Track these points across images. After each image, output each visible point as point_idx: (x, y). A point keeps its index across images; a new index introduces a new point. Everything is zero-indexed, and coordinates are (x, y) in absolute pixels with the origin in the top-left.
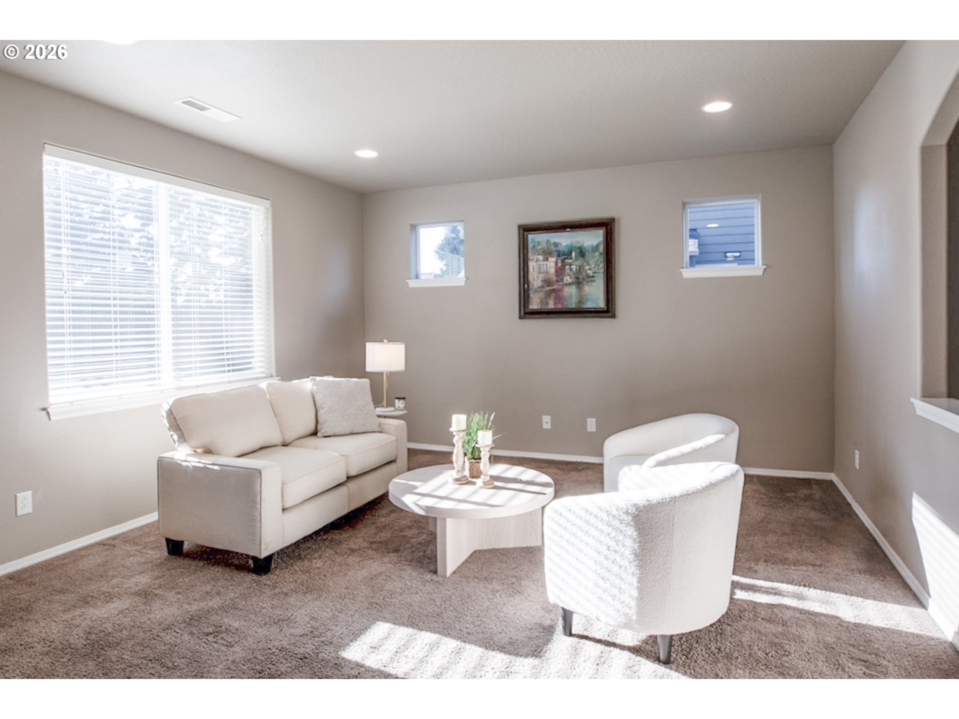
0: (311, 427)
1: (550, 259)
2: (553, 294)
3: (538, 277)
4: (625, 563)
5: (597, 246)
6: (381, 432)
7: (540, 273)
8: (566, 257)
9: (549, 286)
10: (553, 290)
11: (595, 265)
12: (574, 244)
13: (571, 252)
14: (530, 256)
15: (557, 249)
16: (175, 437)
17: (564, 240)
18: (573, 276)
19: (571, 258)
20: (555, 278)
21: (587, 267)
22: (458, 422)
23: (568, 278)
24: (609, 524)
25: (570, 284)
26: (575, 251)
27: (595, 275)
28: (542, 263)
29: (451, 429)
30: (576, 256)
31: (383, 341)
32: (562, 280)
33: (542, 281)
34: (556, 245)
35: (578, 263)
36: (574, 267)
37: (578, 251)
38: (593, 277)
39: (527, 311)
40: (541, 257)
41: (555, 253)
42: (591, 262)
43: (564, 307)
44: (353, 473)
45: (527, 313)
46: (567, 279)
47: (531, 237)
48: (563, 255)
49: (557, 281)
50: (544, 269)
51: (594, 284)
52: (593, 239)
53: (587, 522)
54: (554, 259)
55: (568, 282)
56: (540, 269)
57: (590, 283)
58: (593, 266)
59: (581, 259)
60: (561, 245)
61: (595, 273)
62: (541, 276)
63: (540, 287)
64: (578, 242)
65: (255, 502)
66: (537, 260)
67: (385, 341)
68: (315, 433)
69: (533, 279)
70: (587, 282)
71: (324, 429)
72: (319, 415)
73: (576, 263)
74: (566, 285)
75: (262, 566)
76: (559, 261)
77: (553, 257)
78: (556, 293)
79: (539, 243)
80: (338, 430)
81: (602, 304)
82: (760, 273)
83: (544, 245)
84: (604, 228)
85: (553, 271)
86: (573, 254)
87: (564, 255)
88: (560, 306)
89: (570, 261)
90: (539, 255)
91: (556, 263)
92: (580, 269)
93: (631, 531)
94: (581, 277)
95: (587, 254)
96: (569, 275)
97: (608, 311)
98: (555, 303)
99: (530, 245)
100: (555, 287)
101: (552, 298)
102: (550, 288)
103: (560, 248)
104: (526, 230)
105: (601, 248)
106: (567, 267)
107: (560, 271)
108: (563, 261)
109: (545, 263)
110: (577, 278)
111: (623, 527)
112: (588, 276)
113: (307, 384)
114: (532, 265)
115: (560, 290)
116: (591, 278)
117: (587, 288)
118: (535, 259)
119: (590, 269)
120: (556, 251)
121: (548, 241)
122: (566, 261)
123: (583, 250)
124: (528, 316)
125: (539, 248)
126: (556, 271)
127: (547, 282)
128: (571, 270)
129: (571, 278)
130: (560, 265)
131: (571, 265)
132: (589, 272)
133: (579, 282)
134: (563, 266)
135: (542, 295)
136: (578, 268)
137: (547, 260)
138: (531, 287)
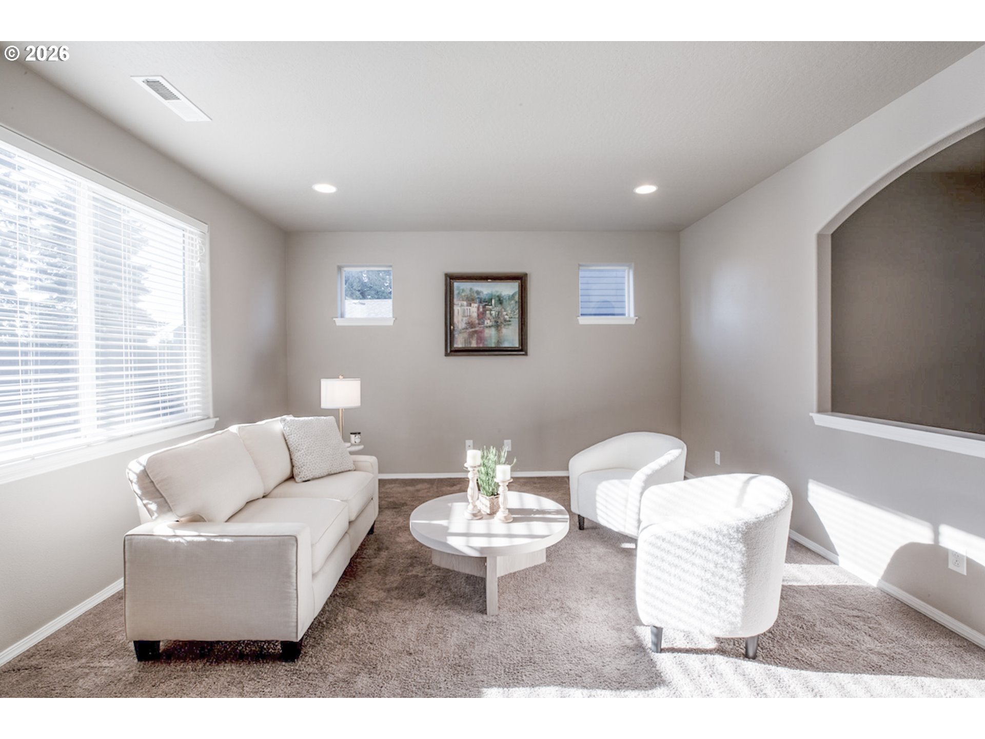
1: (472, 305)
2: (476, 335)
3: (462, 320)
5: (513, 296)
7: (464, 316)
8: (487, 303)
9: (472, 328)
10: (476, 332)
11: (511, 311)
12: (494, 293)
13: (491, 300)
14: (455, 301)
15: (478, 296)
17: (486, 289)
18: (493, 320)
19: (491, 305)
20: (477, 322)
21: (505, 313)
23: (489, 321)
25: (490, 327)
26: (495, 298)
27: (511, 319)
28: (466, 308)
30: (495, 304)
31: (338, 378)
32: (483, 323)
33: (466, 323)
34: (478, 293)
35: (498, 309)
36: (493, 312)
37: (497, 299)
38: (510, 321)
39: (453, 349)
40: (465, 303)
41: (477, 300)
42: (508, 309)
43: (485, 346)
45: (452, 351)
46: (488, 322)
47: (456, 284)
48: (484, 302)
49: (479, 324)
50: (467, 313)
51: (510, 327)
52: (509, 289)
54: (476, 305)
55: (488, 325)
56: (464, 312)
57: (507, 327)
58: (510, 312)
59: (499, 305)
60: (483, 293)
61: (511, 318)
62: (465, 319)
63: (463, 329)
64: (497, 292)
66: (462, 305)
67: (341, 377)
69: (458, 322)
70: (505, 325)
73: (495, 309)
74: (487, 327)
76: (481, 307)
77: (476, 303)
78: (478, 334)
79: (463, 290)
81: (516, 344)
82: (633, 322)
83: (468, 292)
84: (520, 281)
85: (475, 315)
86: (493, 302)
87: (486, 302)
88: (481, 345)
89: (490, 307)
90: (463, 300)
91: (478, 309)
92: (498, 314)
94: (499, 321)
95: (504, 302)
96: (489, 319)
97: (522, 349)
98: (477, 343)
99: (456, 292)
100: (477, 329)
101: (475, 338)
102: (473, 330)
103: (482, 296)
104: (451, 278)
105: (517, 298)
106: (488, 312)
107: (481, 316)
108: (484, 307)
109: (468, 308)
110: (496, 322)
112: (505, 321)
114: (457, 309)
115: (481, 332)
116: (507, 322)
118: (460, 304)
119: (507, 315)
120: (478, 298)
121: (471, 289)
122: (487, 307)
123: (502, 299)
124: (453, 353)
125: (463, 294)
126: (478, 316)
127: (471, 325)
128: (491, 314)
129: (491, 321)
130: (481, 310)
131: (491, 310)
132: (506, 317)
133: (497, 325)
134: (484, 313)
135: (466, 335)
136: (497, 313)
137: (470, 305)
138: (456, 328)
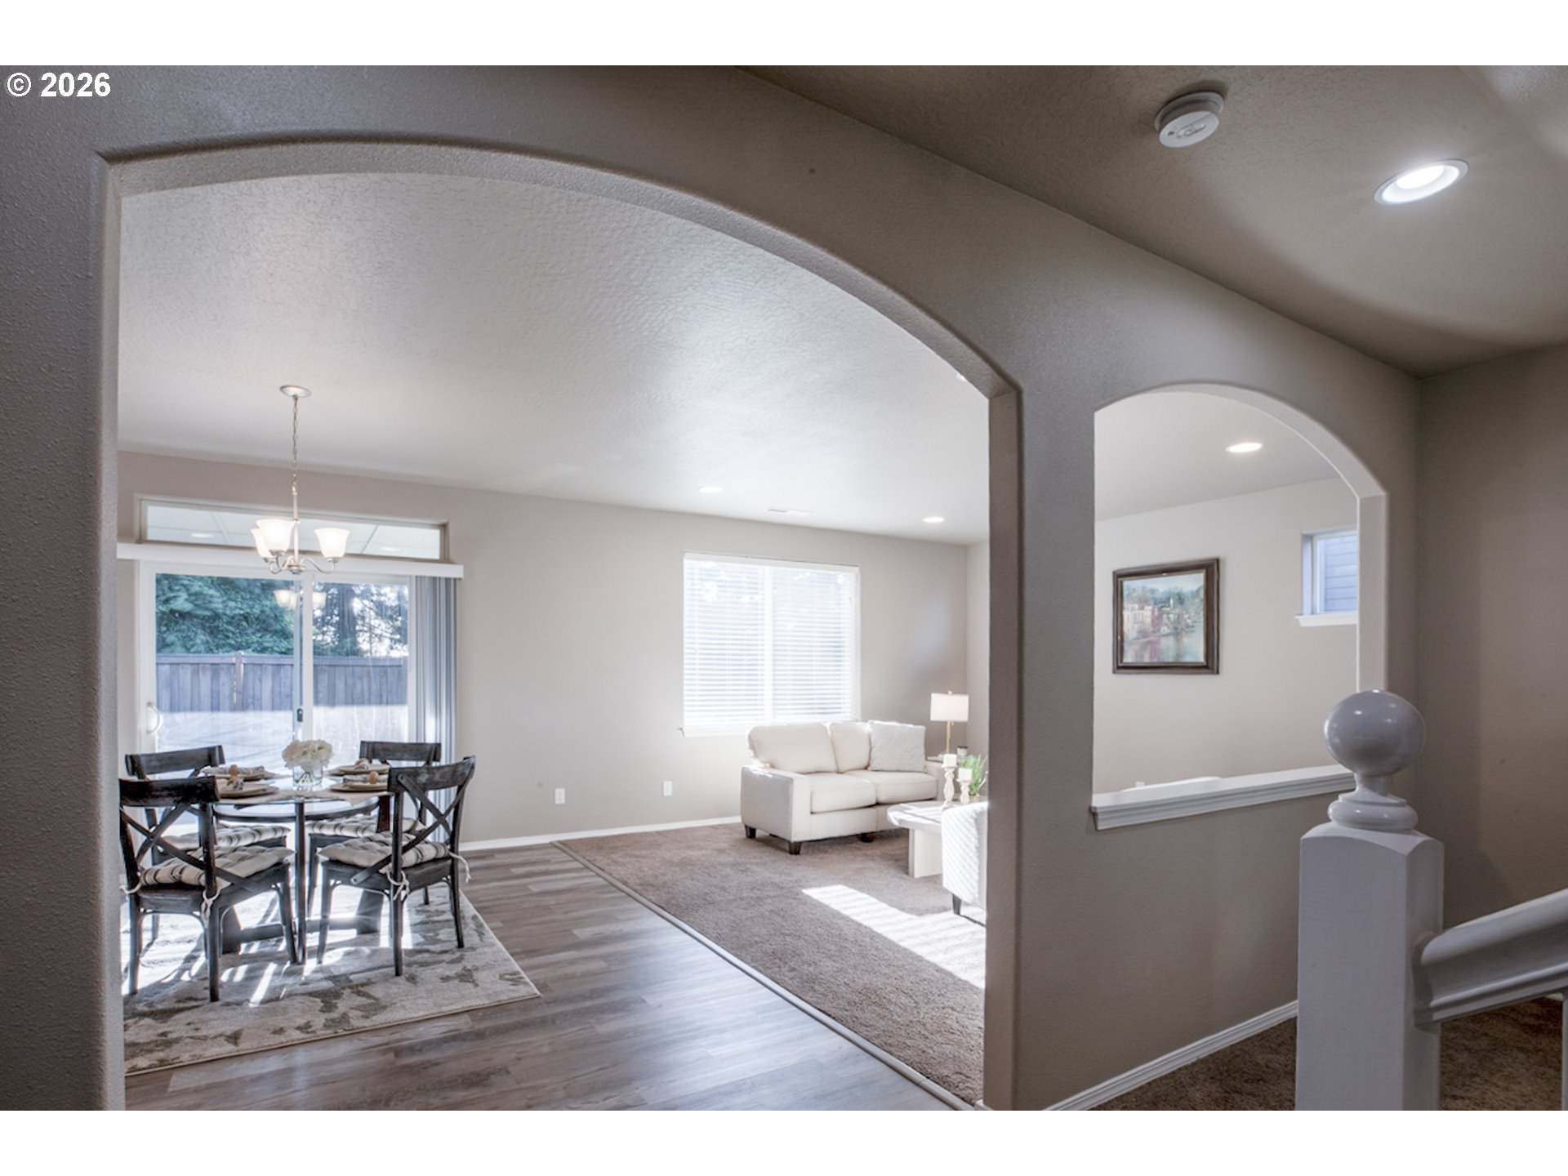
0: (864, 762)
1: (1146, 608)
2: (1149, 647)
3: (1133, 627)
5: (1198, 591)
6: (926, 773)
7: (1135, 623)
8: (1163, 605)
9: (1144, 637)
10: (1149, 642)
11: (1195, 614)
12: (1171, 591)
13: (1169, 599)
14: (1126, 604)
15: (1153, 596)
16: (752, 754)
17: (1162, 585)
18: (1171, 626)
19: (1169, 606)
20: (1151, 629)
21: (1186, 616)
23: (1166, 628)
25: (1167, 635)
26: (1173, 597)
27: (1195, 624)
28: (1137, 612)
30: (1174, 603)
31: (947, 693)
32: (1159, 630)
33: (1138, 632)
34: (1153, 591)
35: (1177, 611)
36: (1172, 616)
37: (1177, 597)
38: (1193, 627)
39: (1120, 665)
40: (1136, 606)
41: (1152, 602)
42: (1191, 610)
43: (1161, 661)
44: (882, 799)
45: (1120, 667)
46: (1165, 630)
47: (1128, 584)
48: (1160, 603)
49: (1154, 632)
50: (1139, 618)
51: (1194, 635)
52: (1193, 583)
54: (1150, 608)
55: (1164, 633)
56: (1135, 618)
57: (1189, 635)
58: (1193, 614)
59: (1179, 606)
60: (1157, 591)
61: (1195, 622)
62: (1136, 626)
63: (1134, 639)
64: (1176, 588)
65: (788, 801)
66: (1133, 609)
67: (950, 693)
68: (866, 768)
69: (1128, 630)
70: (1187, 633)
71: (874, 765)
72: (873, 753)
73: (1174, 611)
74: (1163, 636)
75: (795, 849)
76: (1156, 609)
77: (1149, 605)
78: (1152, 645)
79: (1134, 590)
80: (885, 767)
83: (1140, 592)
84: (1204, 571)
85: (1148, 620)
86: (1172, 602)
87: (1162, 603)
88: (1156, 660)
89: (1168, 609)
90: (1134, 603)
91: (1153, 612)
92: (1178, 618)
94: (1179, 627)
95: (1186, 602)
96: (1166, 625)
97: (1210, 665)
98: (1151, 657)
99: (1125, 593)
100: (1151, 638)
101: (1148, 651)
102: (1146, 640)
103: (1157, 595)
104: (1121, 576)
105: (1202, 594)
106: (1165, 616)
107: (1157, 621)
108: (1160, 609)
109: (1141, 612)
110: (1176, 628)
112: (1188, 626)
114: (1127, 614)
115: (1157, 642)
116: (1189, 628)
117: (1186, 640)
118: (1130, 608)
119: (1189, 618)
120: (1153, 598)
121: (1144, 588)
122: (1164, 609)
123: (1182, 597)
124: (1120, 671)
125: (1134, 595)
126: (1153, 621)
127: (1143, 633)
128: (1169, 619)
129: (1168, 628)
130: (1156, 613)
131: (1168, 613)
132: (1189, 621)
133: (1177, 633)
134: (1160, 617)
135: (1137, 647)
136: (1176, 617)
137: (1143, 608)
138: (1125, 639)
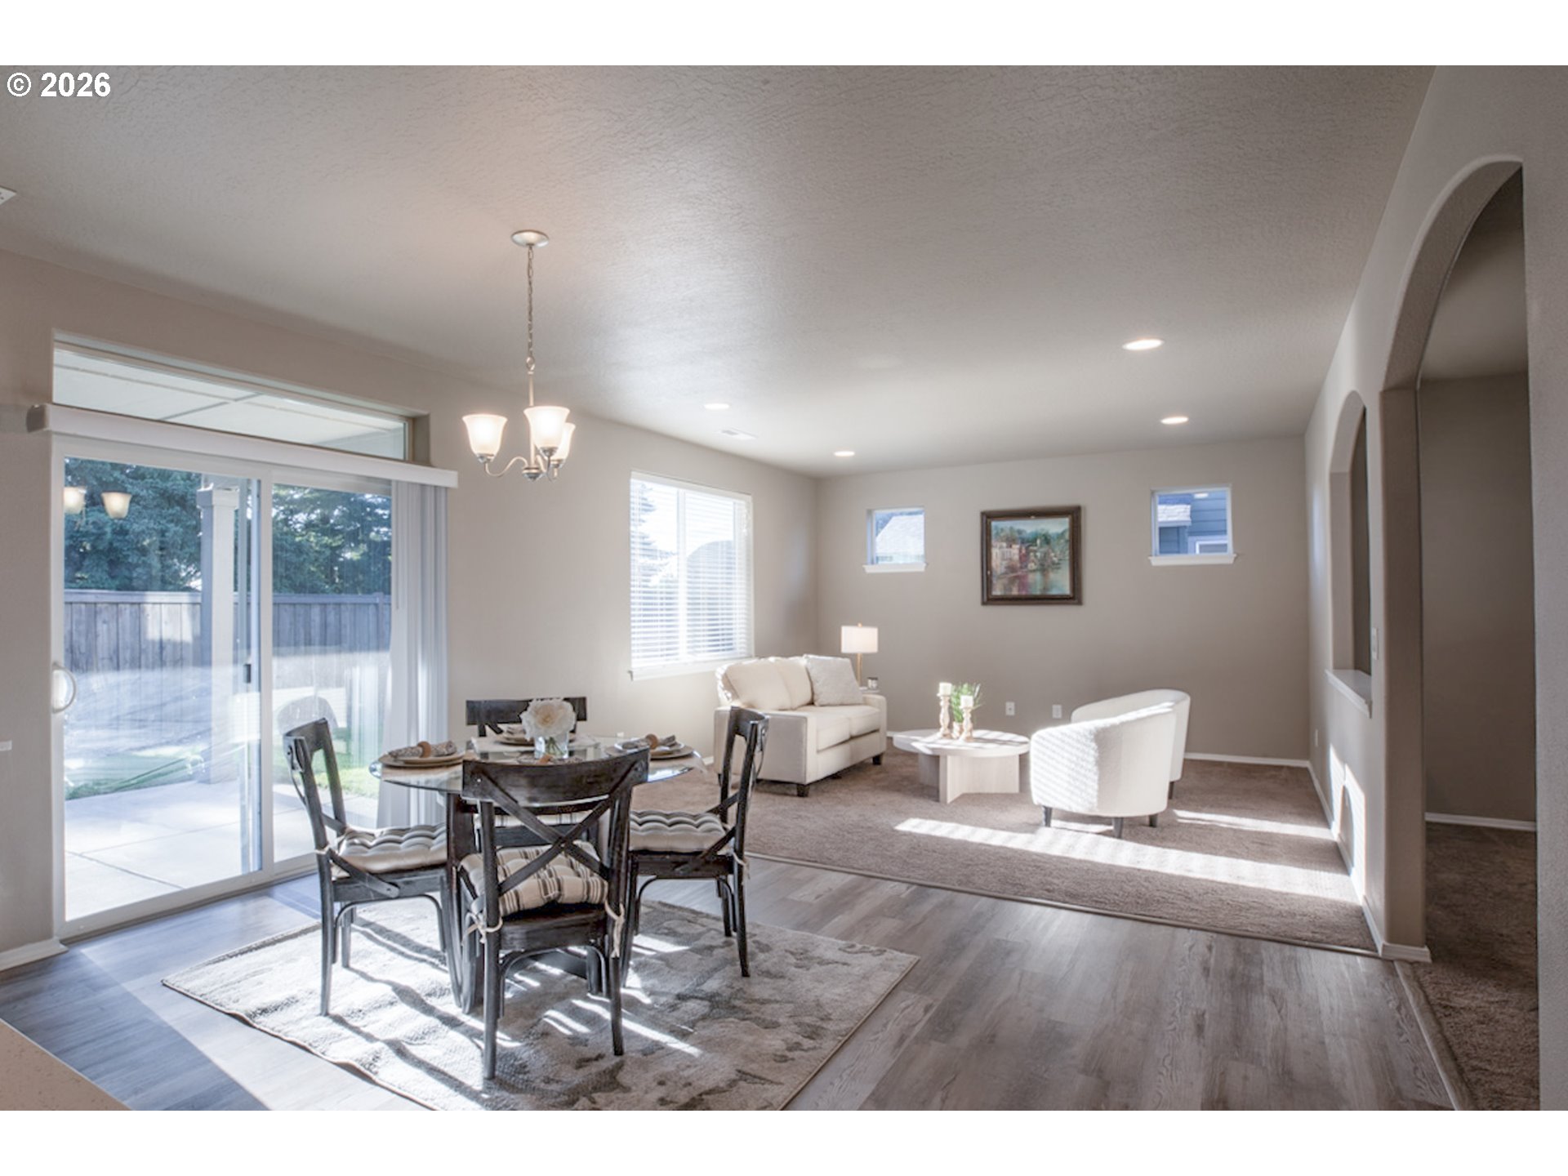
0: (808, 698)
1: (1014, 546)
2: (1017, 581)
3: (1001, 564)
4: (1090, 767)
5: (1063, 534)
6: (865, 704)
7: (1003, 559)
8: (1030, 544)
9: (1013, 572)
10: (1017, 577)
11: (1061, 552)
12: (1040, 531)
13: (1035, 540)
14: (994, 542)
15: (1021, 536)
16: (729, 695)
17: (1029, 527)
18: (1038, 563)
19: (1036, 546)
20: (1019, 565)
21: (1052, 554)
22: (945, 689)
23: (1033, 564)
24: (1078, 741)
25: (1034, 571)
26: (1040, 538)
27: (1060, 562)
28: (1005, 550)
29: (939, 695)
30: (1041, 543)
31: (858, 625)
32: (1026, 566)
33: (1006, 568)
34: (1020, 532)
35: (1043, 550)
36: (1038, 554)
37: (1043, 538)
38: (1058, 564)
39: (990, 597)
40: (1004, 544)
41: (1019, 541)
42: (1056, 549)
43: (1029, 594)
44: (854, 733)
45: (989, 599)
46: (1032, 566)
47: (995, 524)
49: (1021, 568)
50: (1007, 556)
51: (1060, 571)
52: (1058, 527)
53: (1063, 741)
54: (1017, 546)
56: (1003, 554)
57: (1055, 571)
58: (1058, 553)
59: (1045, 545)
60: (1025, 531)
61: (1061, 559)
62: (1005, 563)
63: (1003, 574)
64: (1043, 530)
65: (801, 741)
66: (1001, 547)
68: (812, 703)
69: (997, 566)
70: (1053, 569)
71: (819, 700)
72: (815, 687)
73: (1041, 550)
74: (1031, 571)
75: (802, 790)
76: (1023, 548)
77: (1017, 544)
78: (1021, 580)
79: (1002, 530)
80: (831, 701)
81: (1066, 590)
82: (1230, 561)
83: (1008, 531)
84: (1070, 516)
85: (1016, 557)
86: (1038, 542)
87: (1028, 542)
88: (1024, 593)
89: (1035, 548)
90: (1002, 541)
91: (1020, 550)
92: (1045, 556)
93: (1094, 745)
94: (1046, 564)
95: (1053, 543)
96: (1033, 562)
97: (1074, 597)
98: (1019, 590)
99: (994, 532)
100: (1019, 573)
101: (1016, 584)
102: (1014, 574)
103: (1024, 535)
104: (988, 517)
105: (1067, 536)
106: (1032, 554)
107: (1024, 558)
108: (1027, 548)
109: (1009, 550)
110: (1042, 565)
111: (1088, 743)
112: (1053, 563)
113: (803, 661)
114: (995, 551)
115: (1024, 577)
116: (1056, 566)
117: (1052, 576)
118: (998, 546)
119: (1055, 556)
120: (1020, 538)
121: (1011, 528)
122: (1031, 548)
123: (1048, 538)
124: (991, 602)
125: (1002, 535)
126: (1020, 558)
127: (1011, 568)
128: (1036, 556)
129: (1035, 565)
130: (1024, 551)
131: (1035, 551)
132: (1055, 559)
133: (1044, 569)
134: (1028, 552)
135: (1005, 581)
136: (1043, 555)
137: (1011, 547)
138: (994, 573)
